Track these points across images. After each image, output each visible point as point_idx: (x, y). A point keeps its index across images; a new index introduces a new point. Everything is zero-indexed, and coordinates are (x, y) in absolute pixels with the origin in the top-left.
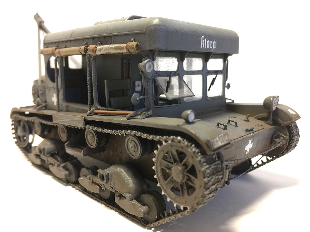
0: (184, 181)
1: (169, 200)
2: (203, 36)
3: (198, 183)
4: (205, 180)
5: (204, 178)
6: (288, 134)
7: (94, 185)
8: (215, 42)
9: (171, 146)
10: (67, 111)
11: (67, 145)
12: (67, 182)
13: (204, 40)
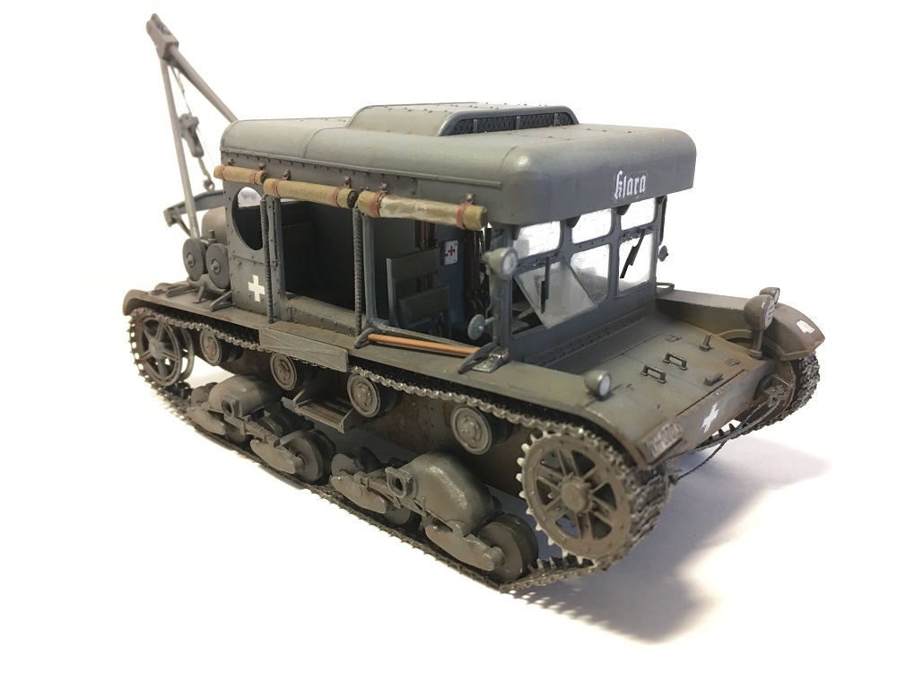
0: (587, 511)
1: (551, 542)
2: (621, 173)
3: (617, 519)
4: (633, 516)
5: (632, 512)
6: (794, 378)
7: (372, 494)
8: (644, 177)
9: (562, 442)
12: (298, 480)
13: (623, 180)
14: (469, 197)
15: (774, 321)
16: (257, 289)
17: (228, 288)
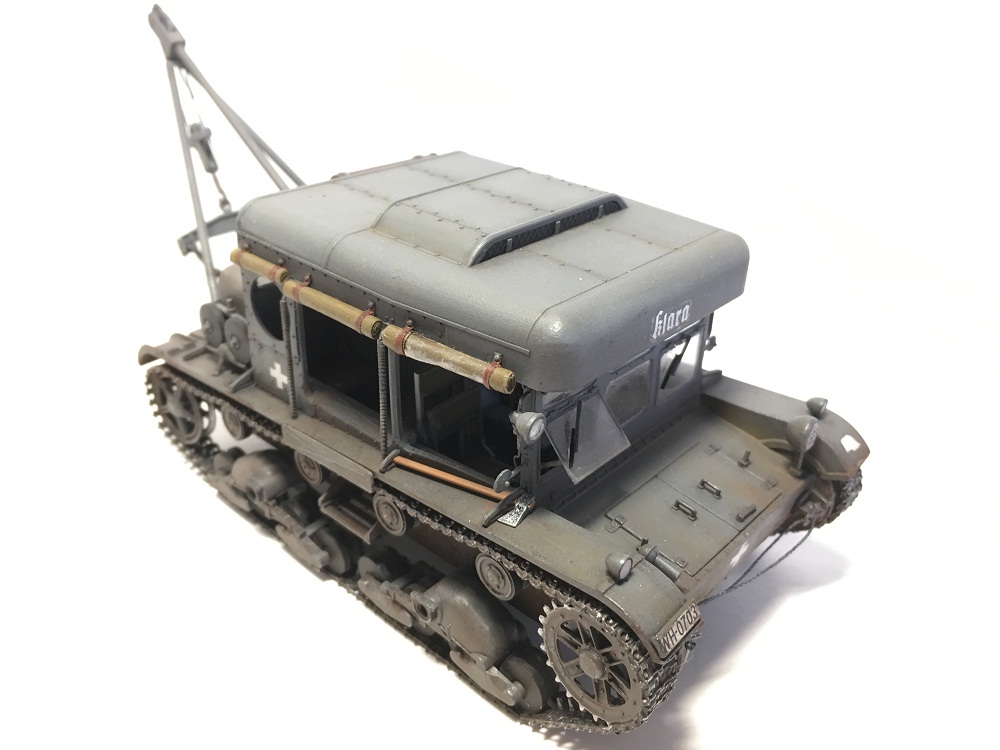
1: (569, 695)
2: (661, 312)
3: (632, 694)
4: (645, 701)
5: (643, 699)
6: (834, 495)
7: (398, 608)
8: (687, 307)
10: (315, 416)
11: (323, 502)
12: (327, 572)
13: (662, 319)
14: (497, 356)
15: (818, 441)
16: (279, 376)
17: (249, 365)
